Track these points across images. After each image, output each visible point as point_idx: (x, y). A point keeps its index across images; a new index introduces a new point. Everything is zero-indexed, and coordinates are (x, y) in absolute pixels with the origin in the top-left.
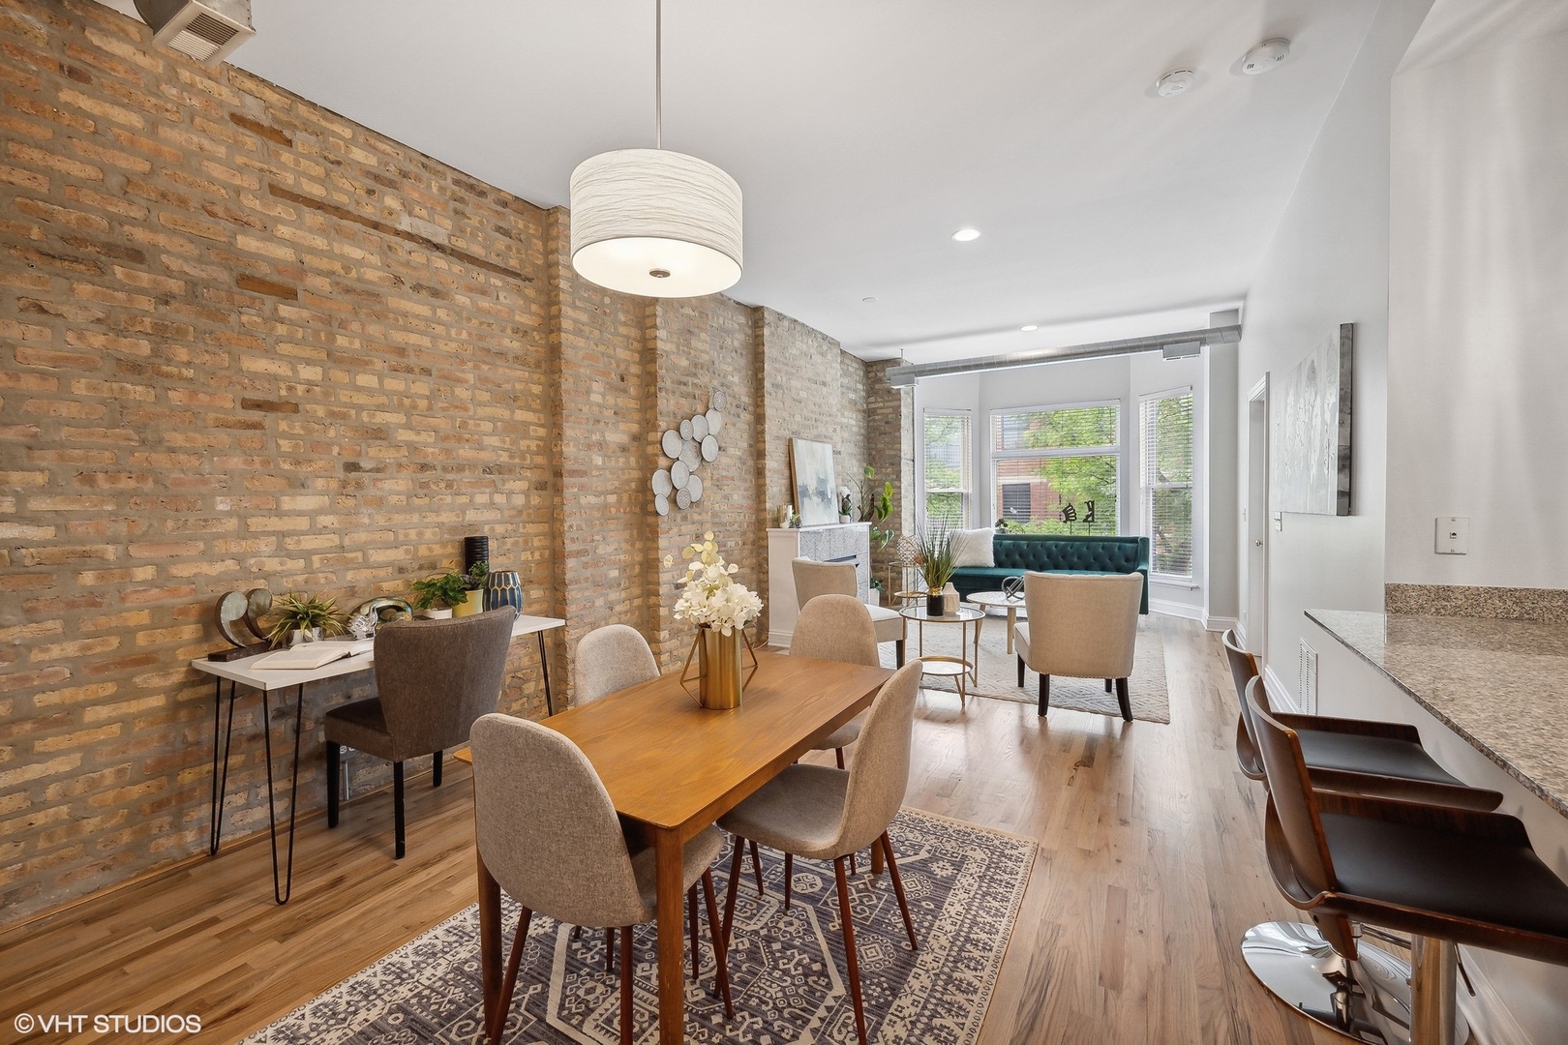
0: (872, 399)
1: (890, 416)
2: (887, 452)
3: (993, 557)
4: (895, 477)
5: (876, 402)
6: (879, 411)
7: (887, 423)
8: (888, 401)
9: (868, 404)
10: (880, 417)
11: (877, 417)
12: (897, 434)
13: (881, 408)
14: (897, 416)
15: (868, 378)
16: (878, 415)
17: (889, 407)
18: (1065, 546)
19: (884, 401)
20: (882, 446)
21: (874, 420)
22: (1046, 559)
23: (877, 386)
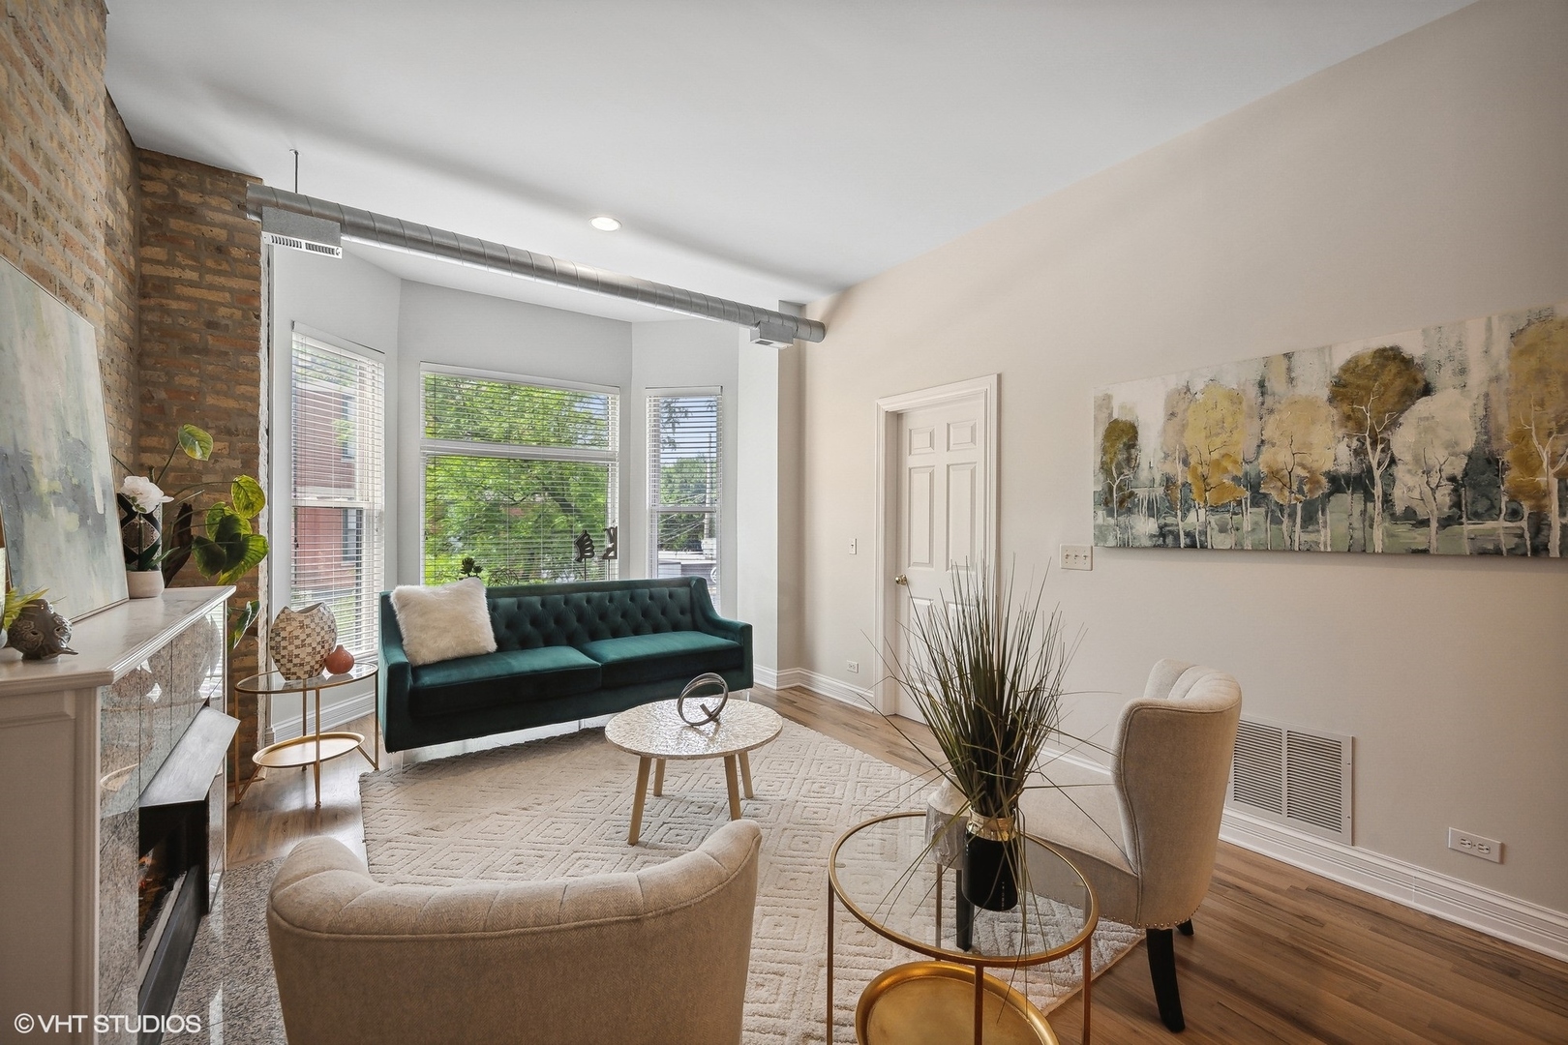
0: (151, 252)
1: (223, 311)
2: (210, 400)
3: (492, 634)
4: (237, 464)
5: (171, 263)
6: (180, 290)
7: (211, 325)
8: (210, 271)
9: (141, 261)
10: (184, 306)
11: (174, 305)
12: (246, 359)
13: (191, 284)
14: (245, 316)
15: (141, 192)
16: (179, 298)
17: (222, 289)
18: (601, 599)
19: (202, 269)
20: (193, 381)
21: (165, 311)
22: (576, 624)
23: (175, 224)
